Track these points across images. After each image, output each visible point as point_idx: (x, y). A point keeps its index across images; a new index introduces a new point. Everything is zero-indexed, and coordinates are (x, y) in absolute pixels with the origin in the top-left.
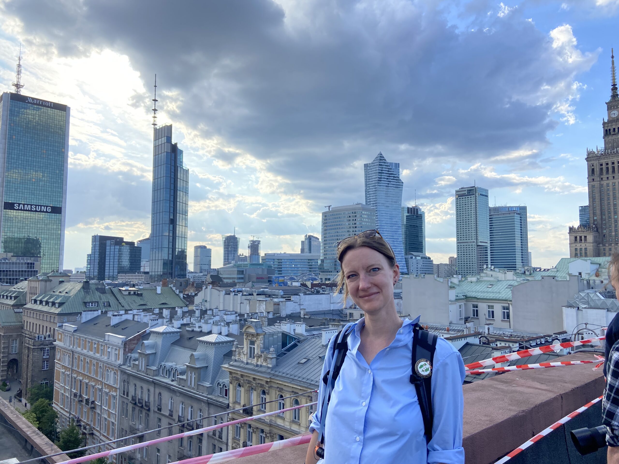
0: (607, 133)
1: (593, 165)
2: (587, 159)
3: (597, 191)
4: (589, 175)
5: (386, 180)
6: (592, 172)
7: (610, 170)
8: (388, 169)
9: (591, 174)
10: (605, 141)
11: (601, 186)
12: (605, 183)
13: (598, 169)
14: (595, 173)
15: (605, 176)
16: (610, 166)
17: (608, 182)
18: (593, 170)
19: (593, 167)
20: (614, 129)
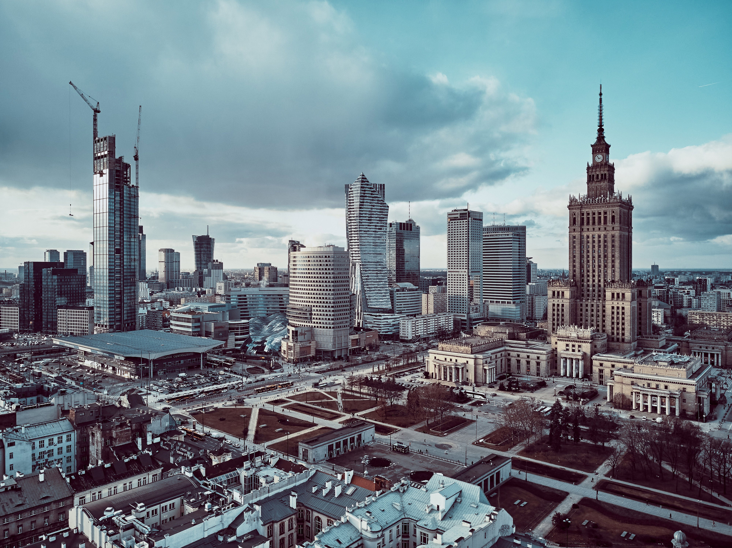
0: (590, 179)
1: (575, 214)
2: (570, 207)
3: (577, 241)
4: (570, 225)
5: (369, 204)
6: (573, 221)
7: (591, 222)
8: (372, 191)
9: (572, 224)
10: (588, 187)
11: (582, 236)
12: (585, 234)
13: (579, 219)
14: (577, 223)
15: (585, 227)
16: (591, 216)
17: (588, 233)
18: (574, 219)
19: (574, 216)
20: (598, 175)
